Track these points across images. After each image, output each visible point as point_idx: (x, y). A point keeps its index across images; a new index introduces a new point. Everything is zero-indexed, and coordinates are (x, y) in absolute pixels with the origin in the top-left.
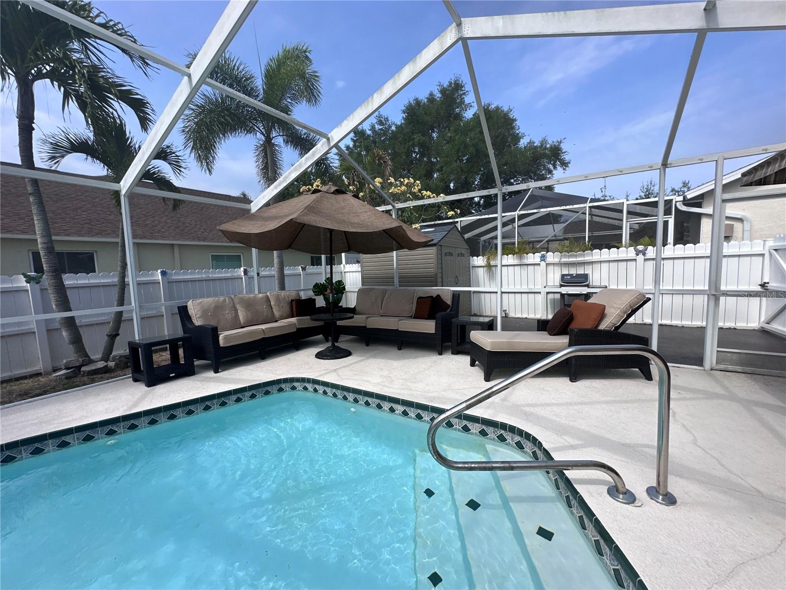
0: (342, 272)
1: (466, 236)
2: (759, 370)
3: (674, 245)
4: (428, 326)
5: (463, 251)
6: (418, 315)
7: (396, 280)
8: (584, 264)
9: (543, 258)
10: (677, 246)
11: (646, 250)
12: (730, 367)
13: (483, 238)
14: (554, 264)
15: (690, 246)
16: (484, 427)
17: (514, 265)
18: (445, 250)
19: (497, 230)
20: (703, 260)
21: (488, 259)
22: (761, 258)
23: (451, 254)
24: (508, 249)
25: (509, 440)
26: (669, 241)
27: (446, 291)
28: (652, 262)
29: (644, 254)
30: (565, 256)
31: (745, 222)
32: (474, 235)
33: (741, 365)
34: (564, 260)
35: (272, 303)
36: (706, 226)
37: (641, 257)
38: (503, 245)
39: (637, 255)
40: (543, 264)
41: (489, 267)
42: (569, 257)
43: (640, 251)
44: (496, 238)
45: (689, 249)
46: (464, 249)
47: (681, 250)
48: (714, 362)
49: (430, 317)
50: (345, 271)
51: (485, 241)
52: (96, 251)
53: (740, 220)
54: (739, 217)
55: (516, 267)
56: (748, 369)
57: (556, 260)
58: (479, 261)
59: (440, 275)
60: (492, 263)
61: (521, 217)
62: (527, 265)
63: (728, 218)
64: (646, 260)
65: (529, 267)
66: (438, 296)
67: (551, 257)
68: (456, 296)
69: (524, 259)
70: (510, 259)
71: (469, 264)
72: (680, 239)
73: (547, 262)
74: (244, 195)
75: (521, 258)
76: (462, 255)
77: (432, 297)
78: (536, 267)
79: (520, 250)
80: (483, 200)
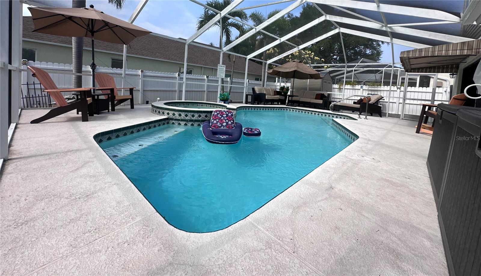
0: (275, 86)
1: (331, 75)
2: (414, 120)
3: (419, 87)
4: (321, 102)
5: (330, 82)
6: (316, 98)
7: (308, 89)
8: (377, 91)
9: (362, 87)
10: (420, 88)
11: (401, 87)
12: (407, 119)
13: (337, 78)
14: (366, 90)
15: (425, 88)
16: (337, 116)
17: (350, 89)
18: (324, 81)
19: (344, 74)
20: (429, 93)
21: (340, 86)
23: (326, 82)
24: (347, 83)
25: (342, 117)
26: (417, 86)
27: (326, 93)
28: (403, 92)
29: (400, 89)
30: (370, 87)
31: (447, 82)
32: (333, 75)
33: (409, 118)
34: (370, 89)
35: (270, 91)
36: (432, 81)
37: (399, 90)
38: (346, 82)
39: (397, 89)
40: (361, 89)
41: (340, 89)
42: (372, 88)
43: (399, 88)
44: (343, 78)
45: (424, 89)
46: (330, 81)
47: (421, 89)
48: (403, 117)
49: (321, 99)
50: (277, 85)
51: (337, 79)
52: (193, 69)
53: (445, 80)
54: (445, 79)
55: (351, 90)
56: (411, 119)
57: (367, 88)
58: (336, 86)
59: (321, 89)
60: (341, 87)
61: (355, 70)
62: (355, 89)
63: (439, 79)
64: (400, 91)
65: (356, 90)
66: (323, 94)
67: (365, 87)
68: (329, 95)
70: (349, 87)
71: (332, 87)
72: (421, 85)
73: (363, 89)
74: (211, 44)
75: (353, 86)
76: (330, 83)
77: (321, 94)
78: (359, 90)
79: (353, 83)
80: (338, 57)
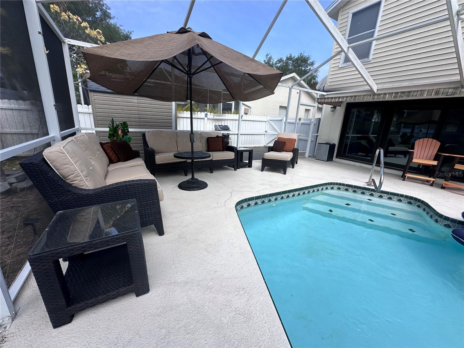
14: (210, 119)
22: (265, 123)
34: (216, 117)
40: (206, 118)
57: (212, 117)
62: (198, 118)
67: (210, 115)
69: (196, 115)
73: (208, 118)
77: (221, 137)
78: (202, 120)
